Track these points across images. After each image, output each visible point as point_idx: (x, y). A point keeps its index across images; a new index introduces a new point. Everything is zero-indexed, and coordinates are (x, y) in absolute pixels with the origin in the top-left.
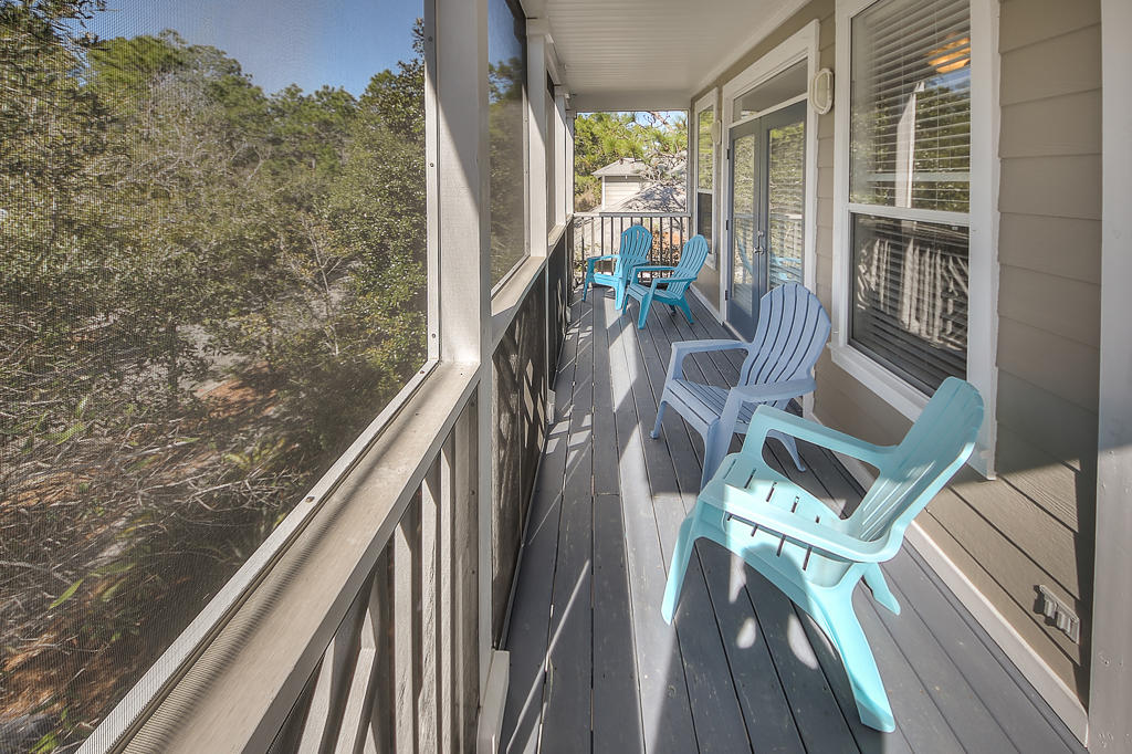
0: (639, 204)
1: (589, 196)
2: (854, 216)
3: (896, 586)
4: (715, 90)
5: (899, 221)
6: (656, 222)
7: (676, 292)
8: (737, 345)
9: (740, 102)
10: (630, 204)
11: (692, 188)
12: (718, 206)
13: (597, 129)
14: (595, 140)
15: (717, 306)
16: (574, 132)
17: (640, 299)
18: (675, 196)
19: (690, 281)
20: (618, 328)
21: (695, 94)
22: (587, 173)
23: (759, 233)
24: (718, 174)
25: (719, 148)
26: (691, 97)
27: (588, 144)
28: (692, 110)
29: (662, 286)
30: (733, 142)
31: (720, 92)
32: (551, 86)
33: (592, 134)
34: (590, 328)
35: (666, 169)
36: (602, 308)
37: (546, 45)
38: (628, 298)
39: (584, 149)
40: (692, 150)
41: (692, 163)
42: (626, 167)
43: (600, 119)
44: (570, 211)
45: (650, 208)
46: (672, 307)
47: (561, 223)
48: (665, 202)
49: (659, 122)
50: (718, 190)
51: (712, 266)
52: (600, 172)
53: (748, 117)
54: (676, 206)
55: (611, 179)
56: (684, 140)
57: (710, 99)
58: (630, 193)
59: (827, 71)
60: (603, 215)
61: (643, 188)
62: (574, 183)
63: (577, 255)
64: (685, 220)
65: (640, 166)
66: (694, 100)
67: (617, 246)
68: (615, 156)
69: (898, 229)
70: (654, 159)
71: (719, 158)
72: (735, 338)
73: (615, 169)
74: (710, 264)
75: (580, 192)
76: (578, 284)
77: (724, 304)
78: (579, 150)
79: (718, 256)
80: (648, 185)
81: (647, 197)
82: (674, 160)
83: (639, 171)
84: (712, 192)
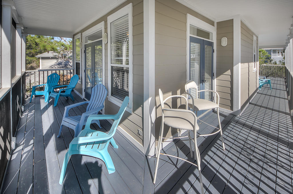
0: (56, 66)
1: (34, 65)
2: (112, 67)
3: (117, 143)
4: (80, 34)
5: (123, 68)
6: (61, 72)
7: (68, 92)
8: (86, 102)
9: (87, 38)
10: (52, 67)
11: (74, 61)
12: (82, 66)
13: (38, 40)
14: (37, 44)
15: (82, 94)
16: (26, 41)
17: (55, 97)
18: (70, 64)
19: (73, 88)
20: (46, 108)
21: (74, 33)
22: (33, 56)
23: (93, 72)
24: (82, 57)
25: (82, 50)
26: (73, 34)
27: (34, 46)
28: (73, 38)
29: (64, 92)
30: (85, 48)
31: (82, 34)
32: (14, 23)
33: (35, 42)
34: (34, 111)
35: (66, 55)
36: (39, 103)
37: (12, 10)
38: (50, 98)
39: (31, 47)
40: (74, 50)
41: (74, 54)
42: (51, 54)
43: (39, 37)
44: (24, 70)
45: (60, 67)
46: (67, 97)
47: (19, 75)
48: (66, 65)
49: (63, 41)
50: (82, 61)
51: (80, 83)
52: (39, 56)
53: (90, 42)
54: (70, 66)
55: (43, 58)
56: (71, 46)
57: (79, 36)
58: (53, 63)
59: (106, 34)
60: (39, 71)
61: (57, 61)
62: (26, 60)
63: (27, 86)
64: (72, 71)
65: (57, 54)
66: (74, 35)
67: (46, 81)
68: (45, 50)
69: (123, 69)
70: (61, 52)
71: (82, 53)
72: (85, 101)
73: (45, 55)
74: (79, 82)
75: (29, 63)
76: (28, 97)
77: (84, 93)
78: (28, 48)
79: (82, 80)
80: (59, 60)
81: (59, 64)
82: (69, 53)
83: (56, 56)
84: (80, 62)
